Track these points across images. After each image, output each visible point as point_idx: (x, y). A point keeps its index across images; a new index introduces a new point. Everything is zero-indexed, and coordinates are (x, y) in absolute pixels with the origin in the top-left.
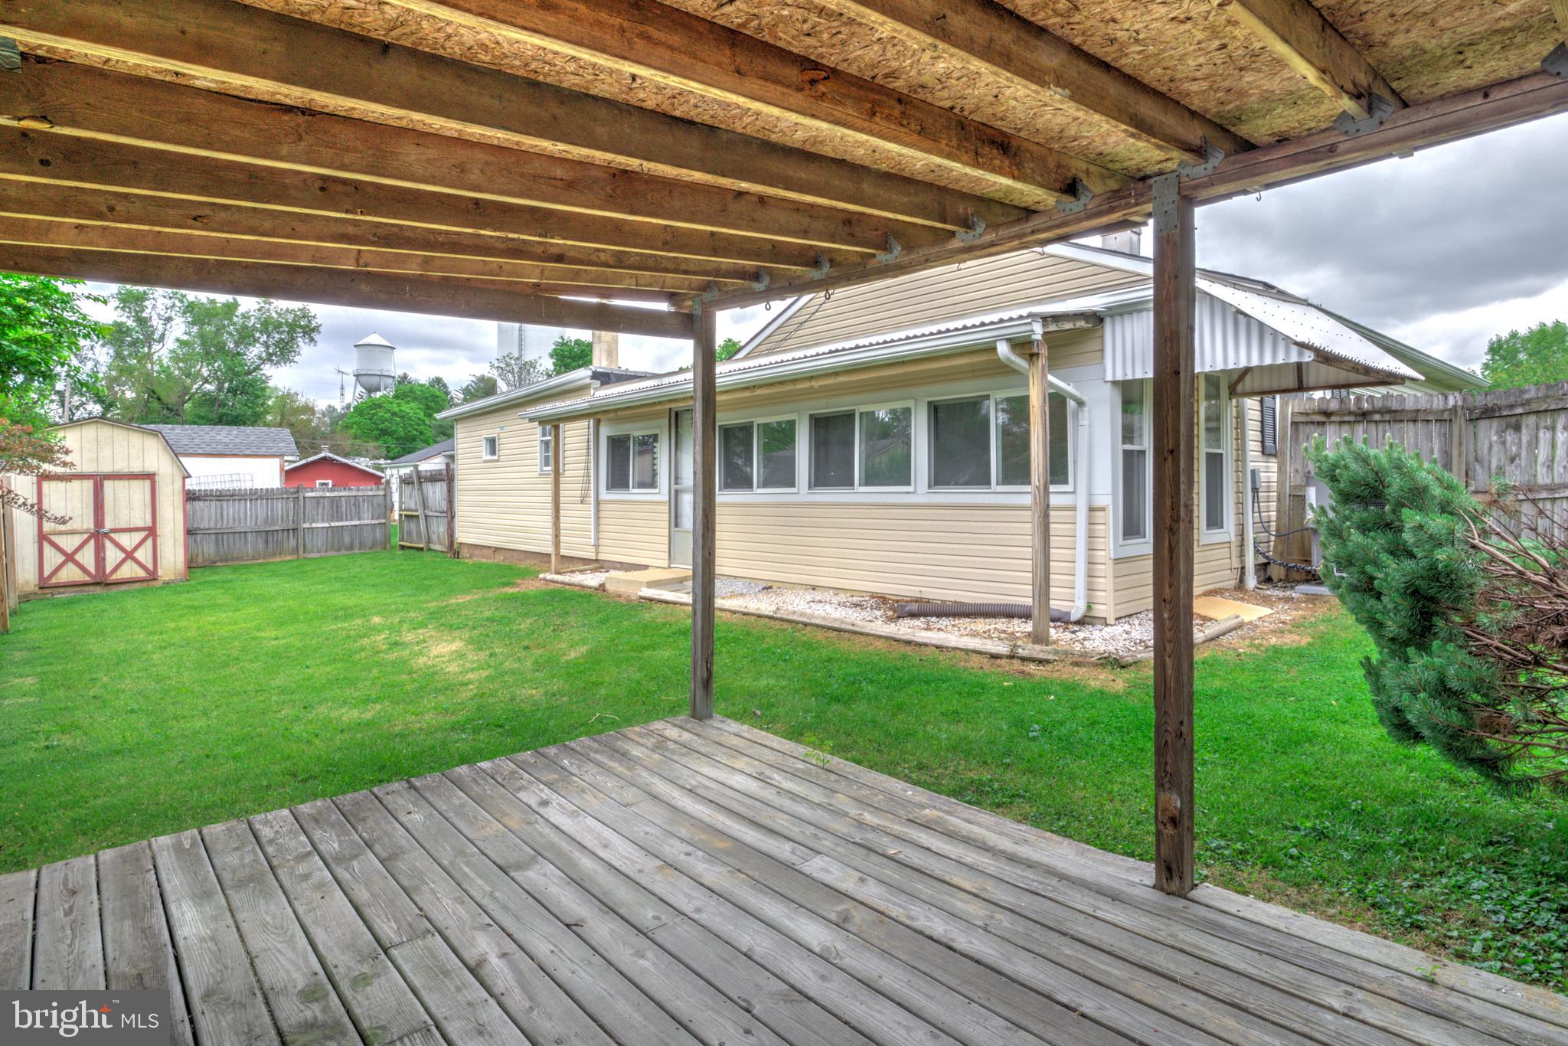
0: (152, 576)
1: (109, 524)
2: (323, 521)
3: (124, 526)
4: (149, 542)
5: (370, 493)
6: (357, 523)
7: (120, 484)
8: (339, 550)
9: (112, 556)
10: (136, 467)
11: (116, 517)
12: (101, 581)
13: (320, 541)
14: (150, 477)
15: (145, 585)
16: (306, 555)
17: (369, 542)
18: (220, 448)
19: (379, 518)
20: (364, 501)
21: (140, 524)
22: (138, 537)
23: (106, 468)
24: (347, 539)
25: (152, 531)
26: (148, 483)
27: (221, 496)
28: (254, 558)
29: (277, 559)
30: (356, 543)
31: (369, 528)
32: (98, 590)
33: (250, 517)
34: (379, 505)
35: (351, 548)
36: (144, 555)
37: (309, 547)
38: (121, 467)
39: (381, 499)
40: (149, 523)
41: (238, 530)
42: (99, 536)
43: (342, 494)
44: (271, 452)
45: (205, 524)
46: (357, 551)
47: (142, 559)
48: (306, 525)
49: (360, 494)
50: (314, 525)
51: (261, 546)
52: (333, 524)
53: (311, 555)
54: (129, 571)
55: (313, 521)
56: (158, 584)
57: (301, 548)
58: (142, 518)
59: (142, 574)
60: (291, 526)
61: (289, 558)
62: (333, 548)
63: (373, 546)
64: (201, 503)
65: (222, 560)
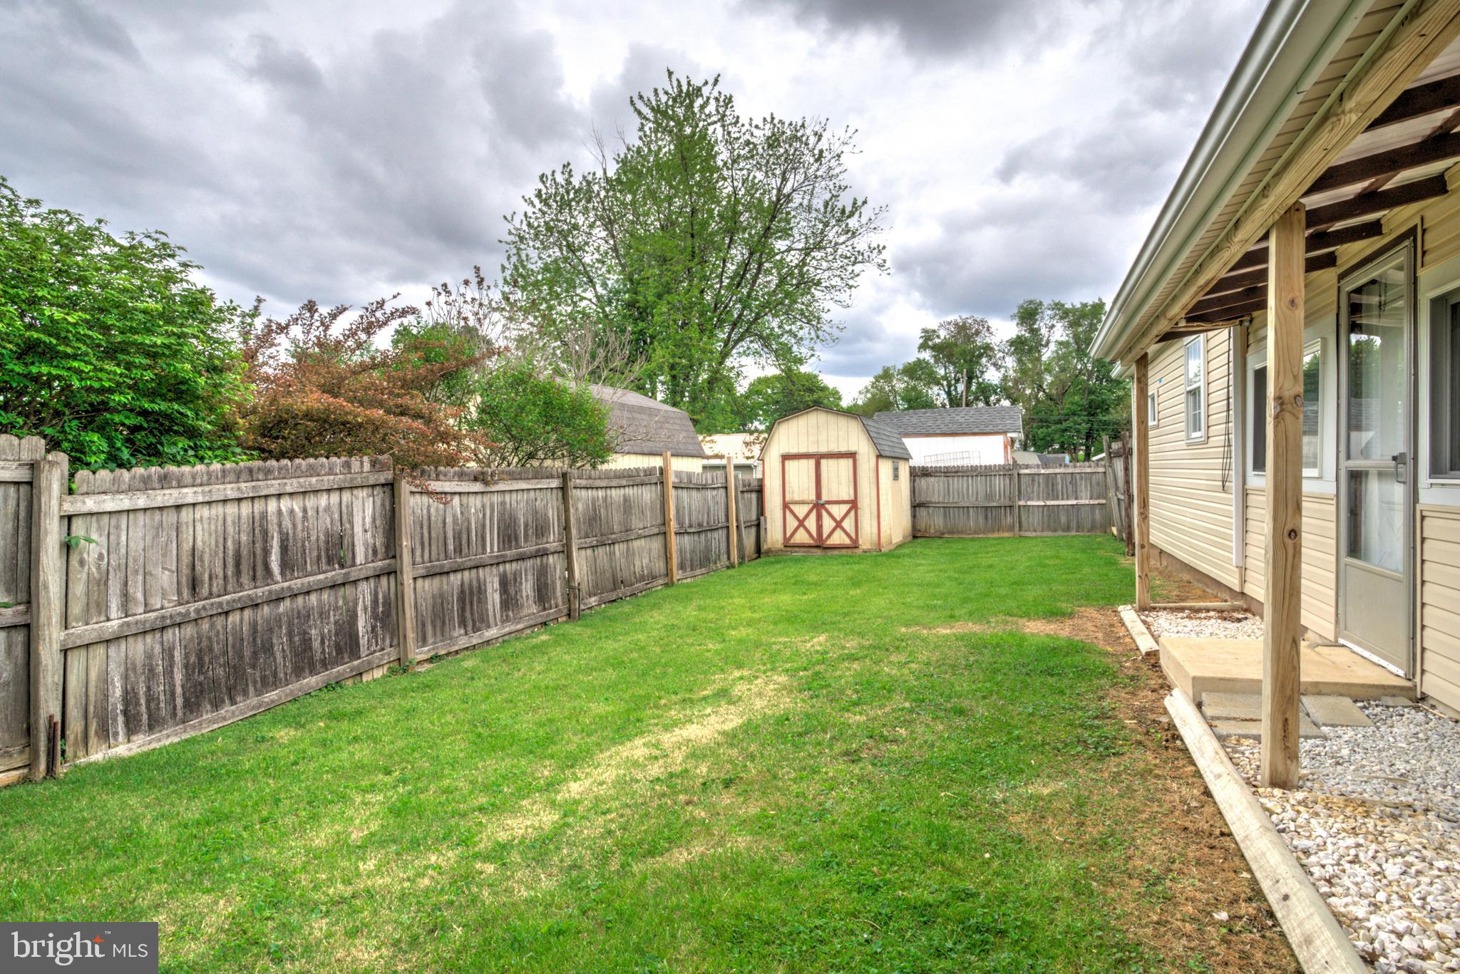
0: (855, 545)
1: (825, 498)
2: (1038, 499)
3: (835, 499)
4: (853, 513)
5: (1088, 470)
6: (1074, 502)
7: (832, 462)
8: (1055, 530)
9: (828, 524)
10: (843, 449)
11: (829, 490)
12: (820, 545)
13: (1036, 519)
14: (852, 455)
15: (850, 551)
16: (1022, 533)
17: (1088, 524)
18: (954, 428)
19: (1098, 498)
20: (1081, 478)
21: (846, 498)
22: (845, 508)
23: (823, 449)
24: (1063, 519)
25: (854, 504)
26: (850, 461)
27: (950, 473)
28: (975, 533)
29: (996, 535)
30: (1074, 524)
31: (1088, 508)
32: (819, 552)
33: (972, 491)
34: (1098, 484)
35: (1068, 529)
36: (848, 524)
37: (1025, 525)
38: (833, 448)
39: (1100, 477)
40: (852, 498)
41: (962, 504)
42: (819, 506)
43: (1057, 471)
44: (996, 429)
45: (935, 499)
46: (1074, 533)
47: (848, 529)
48: (1022, 503)
49: (1078, 471)
50: (1029, 503)
51: (981, 521)
52: (1048, 503)
53: (1027, 534)
54: (838, 538)
55: (1030, 499)
56: (859, 551)
57: (1017, 525)
58: (847, 494)
59: (847, 541)
60: (1008, 503)
61: (1006, 535)
62: (1049, 529)
63: (1093, 528)
64: (932, 479)
65: (949, 533)
